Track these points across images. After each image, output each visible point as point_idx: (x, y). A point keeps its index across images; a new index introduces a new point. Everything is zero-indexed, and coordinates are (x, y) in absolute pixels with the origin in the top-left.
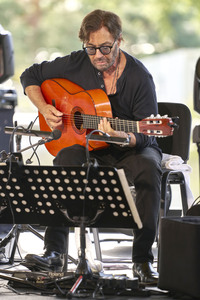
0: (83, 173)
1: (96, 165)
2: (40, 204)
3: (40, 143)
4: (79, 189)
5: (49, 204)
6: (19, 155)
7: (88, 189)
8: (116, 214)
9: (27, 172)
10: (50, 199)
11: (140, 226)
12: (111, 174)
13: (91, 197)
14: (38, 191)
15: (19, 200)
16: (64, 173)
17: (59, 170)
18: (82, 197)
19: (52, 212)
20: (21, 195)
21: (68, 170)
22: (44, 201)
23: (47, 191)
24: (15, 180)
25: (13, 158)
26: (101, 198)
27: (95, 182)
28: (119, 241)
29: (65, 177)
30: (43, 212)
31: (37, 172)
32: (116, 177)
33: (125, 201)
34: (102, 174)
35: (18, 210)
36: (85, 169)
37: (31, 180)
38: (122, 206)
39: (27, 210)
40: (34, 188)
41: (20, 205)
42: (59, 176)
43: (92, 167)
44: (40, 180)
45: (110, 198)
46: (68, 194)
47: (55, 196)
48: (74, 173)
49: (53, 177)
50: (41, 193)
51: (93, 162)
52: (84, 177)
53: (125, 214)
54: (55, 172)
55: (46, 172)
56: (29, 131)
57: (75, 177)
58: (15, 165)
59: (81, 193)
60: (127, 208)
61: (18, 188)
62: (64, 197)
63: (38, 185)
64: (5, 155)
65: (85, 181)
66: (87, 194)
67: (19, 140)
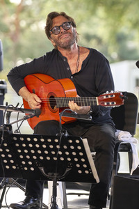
0: (57, 141)
1: (66, 135)
2: (24, 163)
3: (25, 118)
4: (53, 153)
5: (30, 163)
6: (10, 126)
7: (60, 153)
8: (80, 172)
9: (15, 139)
10: (31, 159)
11: (98, 181)
12: (77, 141)
13: (62, 159)
14: (23, 153)
15: (8, 159)
16: (42, 140)
17: (39, 138)
18: (55, 159)
19: (32, 169)
20: (10, 156)
21: (46, 138)
22: (27, 161)
23: (29, 153)
24: (6, 145)
25: (5, 128)
26: (69, 159)
27: (65, 147)
28: (79, 195)
29: (43, 143)
30: (26, 169)
31: (22, 139)
32: (81, 144)
33: (87, 162)
34: (71, 141)
35: (7, 167)
36: (58, 138)
37: (17, 145)
38: (85, 166)
39: (14, 167)
40: (19, 151)
41: (9, 164)
42: (39, 142)
43: (64, 136)
44: (24, 145)
45: (76, 160)
46: (45, 156)
47: (35, 157)
48: (50, 140)
49: (34, 143)
50: (25, 155)
51: (65, 132)
52: (57, 144)
53: (87, 172)
54: (35, 140)
55: (29, 139)
56: (16, 109)
57: (51, 143)
58: (6, 133)
59: (55, 156)
60: (89, 167)
61: (8, 150)
62: (42, 158)
63: (23, 149)
65: (58, 147)
66: (59, 156)
67: (9, 116)
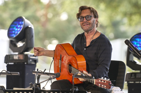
1: (77, 90)
3: (50, 79)
6: (39, 84)
21: (63, 92)
25: (36, 86)
36: (71, 92)
43: (75, 91)
51: (76, 88)
56: (44, 73)
58: (37, 89)
64: (32, 85)
67: (38, 78)
